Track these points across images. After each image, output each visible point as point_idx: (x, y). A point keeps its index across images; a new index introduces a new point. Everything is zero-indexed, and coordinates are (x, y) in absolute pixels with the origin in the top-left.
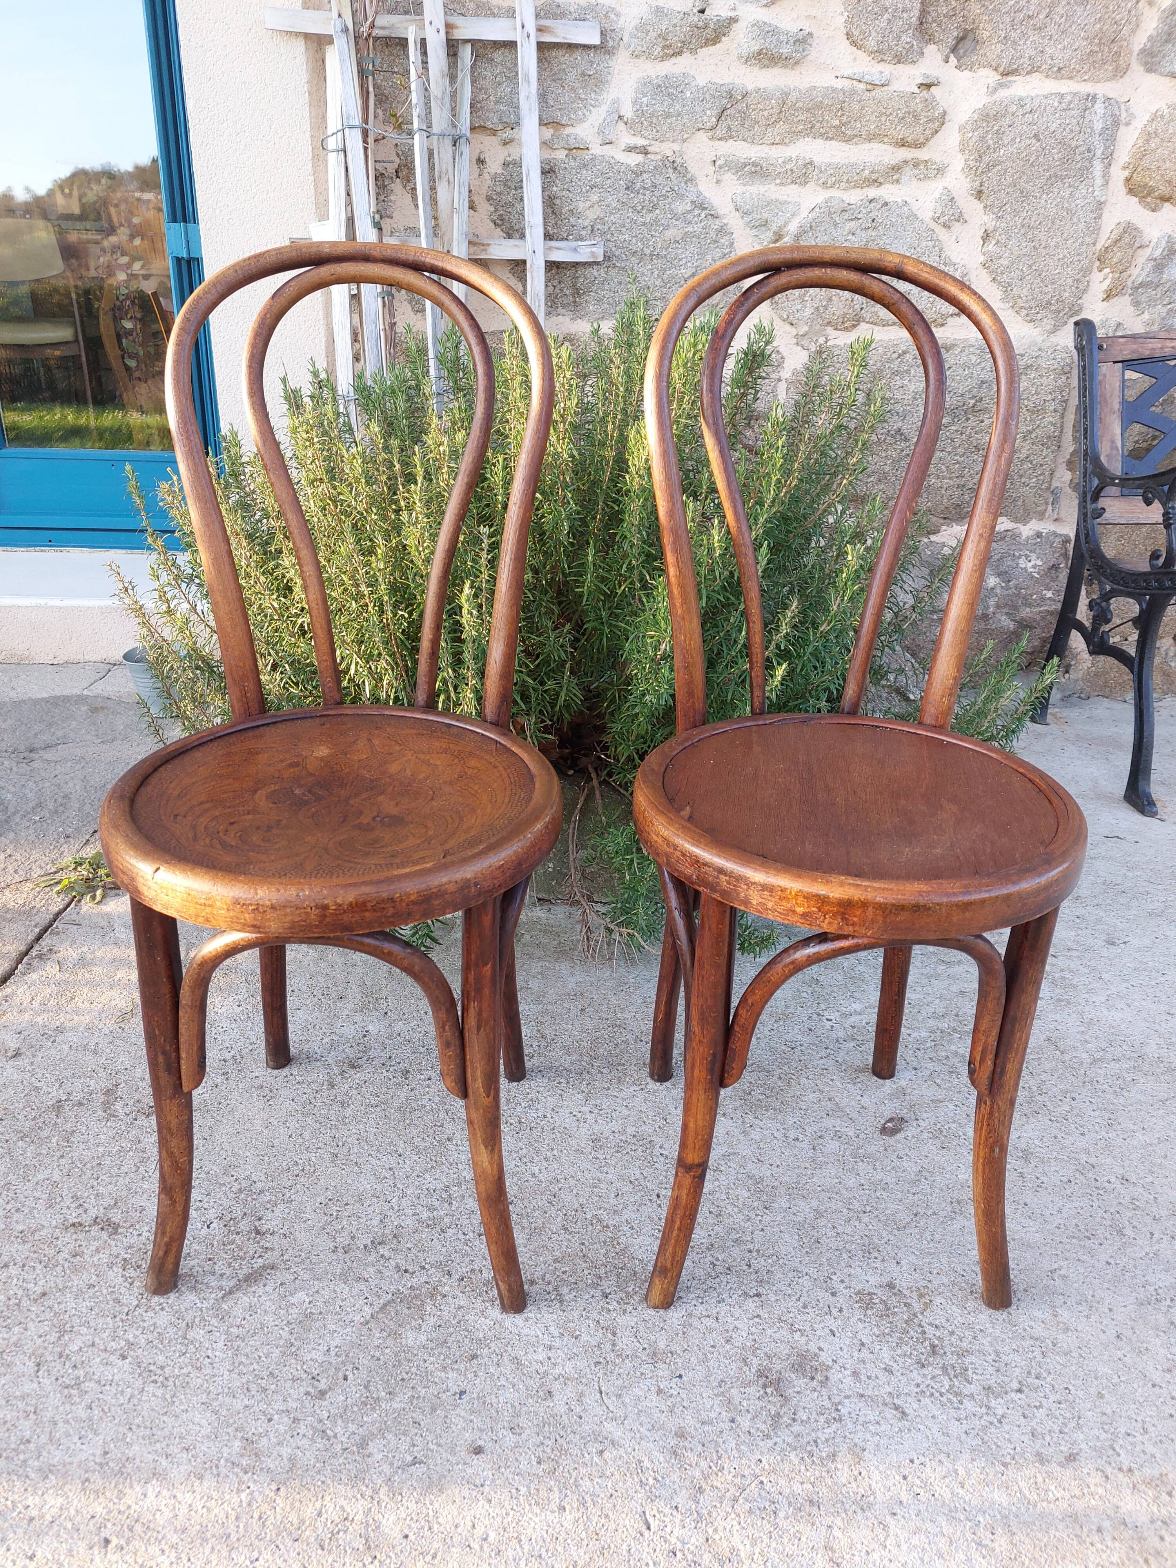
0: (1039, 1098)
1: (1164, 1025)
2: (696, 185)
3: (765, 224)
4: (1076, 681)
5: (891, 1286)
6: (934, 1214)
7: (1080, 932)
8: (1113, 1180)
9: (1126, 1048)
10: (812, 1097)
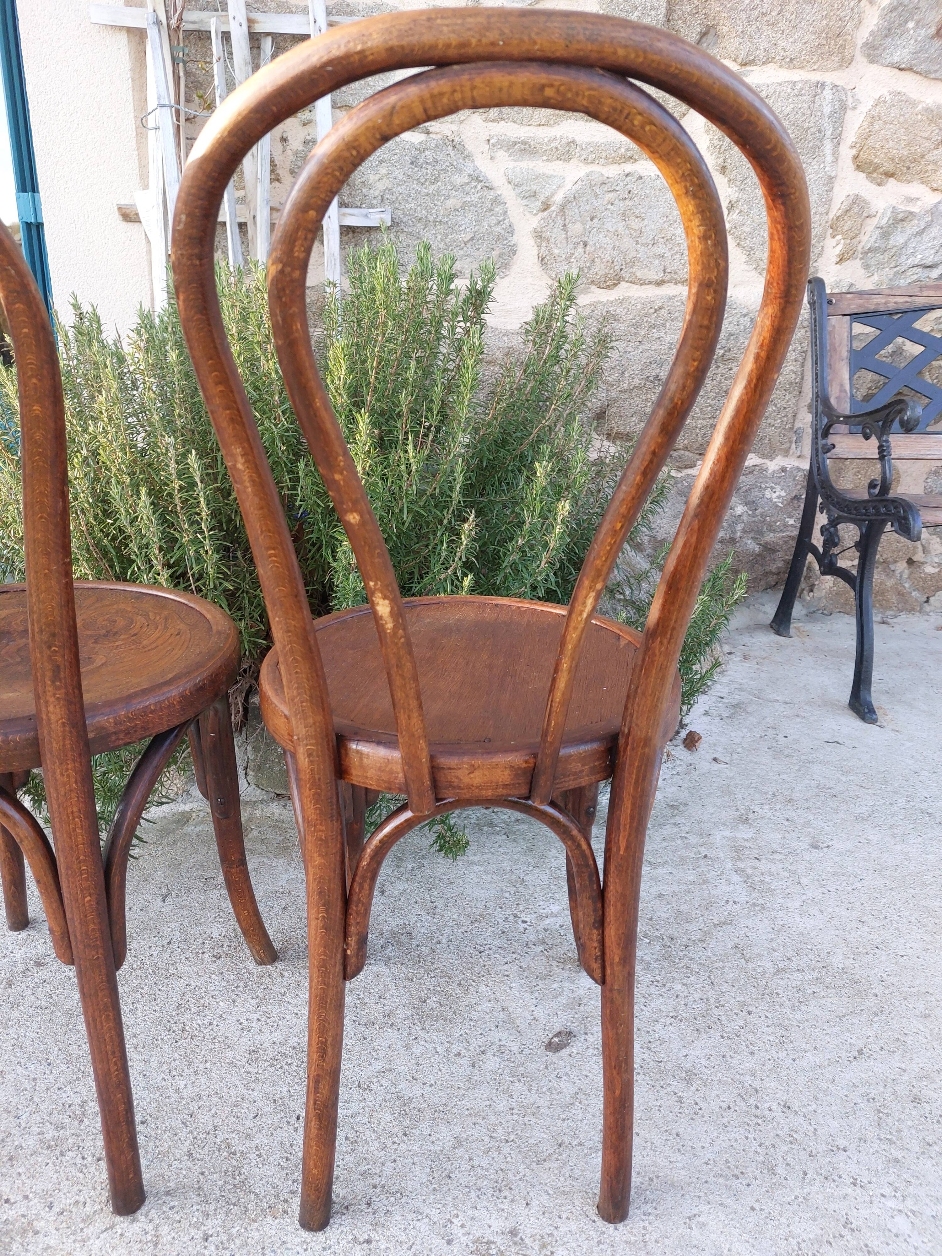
0: (716, 1011)
1: (853, 933)
2: (473, 161)
3: (534, 195)
4: (820, 599)
5: (513, 1233)
6: (580, 1144)
7: (787, 834)
8: (774, 1107)
9: (812, 957)
10: (486, 1006)
